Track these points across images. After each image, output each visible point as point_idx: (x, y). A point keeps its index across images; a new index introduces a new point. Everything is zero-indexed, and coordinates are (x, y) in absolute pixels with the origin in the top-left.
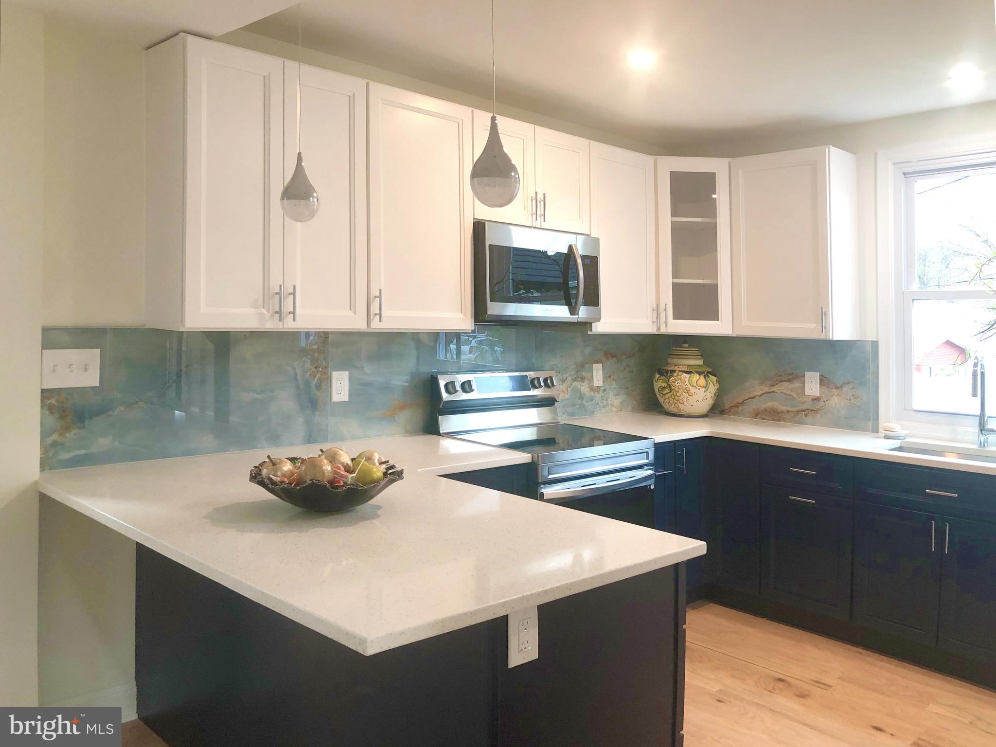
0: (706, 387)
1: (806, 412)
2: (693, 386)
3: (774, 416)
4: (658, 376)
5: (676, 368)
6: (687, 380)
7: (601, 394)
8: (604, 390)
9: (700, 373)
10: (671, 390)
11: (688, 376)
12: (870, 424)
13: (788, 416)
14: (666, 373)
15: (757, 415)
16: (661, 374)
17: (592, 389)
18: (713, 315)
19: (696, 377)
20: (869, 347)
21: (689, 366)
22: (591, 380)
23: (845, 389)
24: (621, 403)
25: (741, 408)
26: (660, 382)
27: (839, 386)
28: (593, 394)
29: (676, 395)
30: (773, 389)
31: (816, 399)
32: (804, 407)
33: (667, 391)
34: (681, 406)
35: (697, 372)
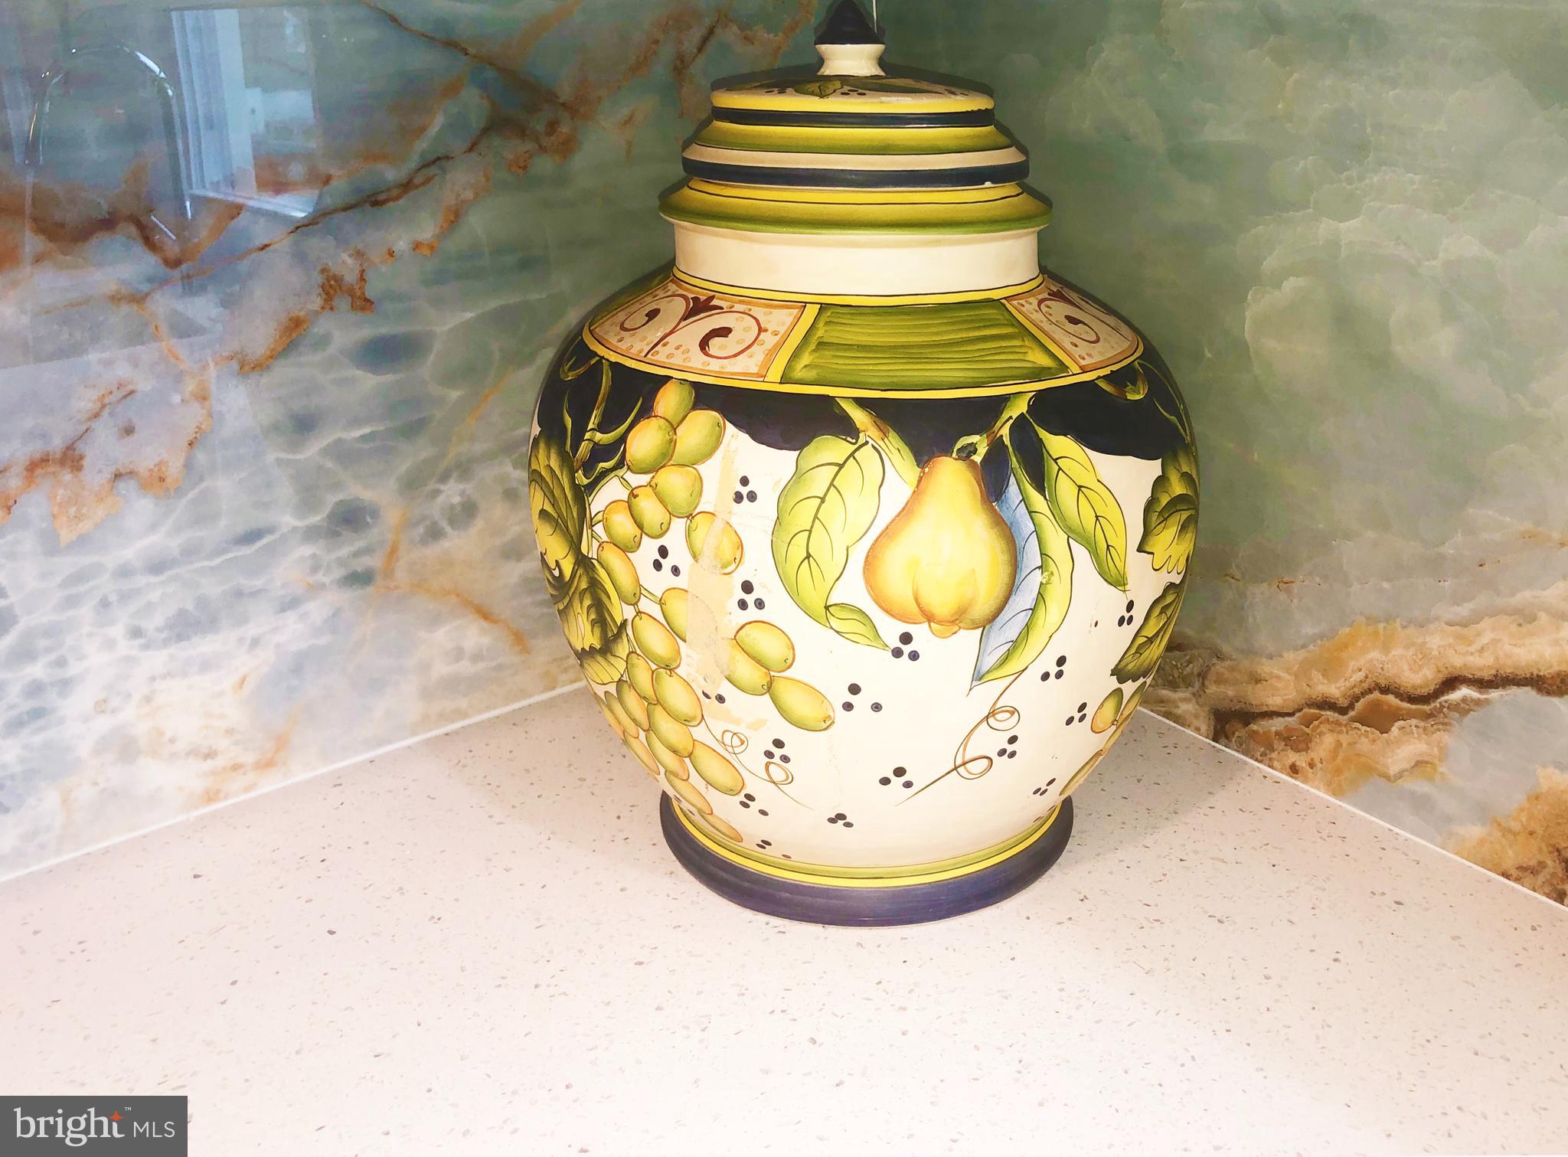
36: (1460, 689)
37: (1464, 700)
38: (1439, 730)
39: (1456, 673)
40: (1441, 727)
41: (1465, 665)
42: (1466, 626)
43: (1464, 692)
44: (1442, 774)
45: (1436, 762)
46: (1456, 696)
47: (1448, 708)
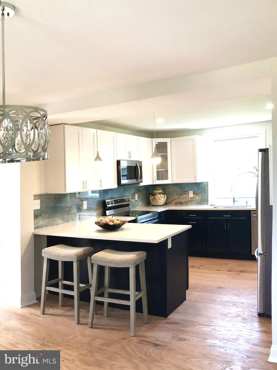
0: (164, 198)
1: (189, 201)
2: (161, 197)
3: (181, 203)
4: (151, 196)
5: (156, 193)
6: (159, 196)
7: (137, 202)
8: (138, 201)
9: (163, 194)
10: (155, 199)
11: (160, 195)
12: (206, 203)
13: (184, 203)
14: (154, 195)
15: (176, 204)
16: (152, 195)
17: (135, 201)
18: (167, 178)
19: (162, 195)
20: (206, 184)
21: (159, 192)
22: (135, 199)
23: (199, 195)
24: (141, 204)
25: (171, 203)
26: (152, 197)
27: (198, 194)
28: (135, 202)
29: (157, 200)
30: (180, 196)
31: (192, 198)
32: (189, 200)
33: (154, 199)
34: (158, 203)
35: (162, 194)
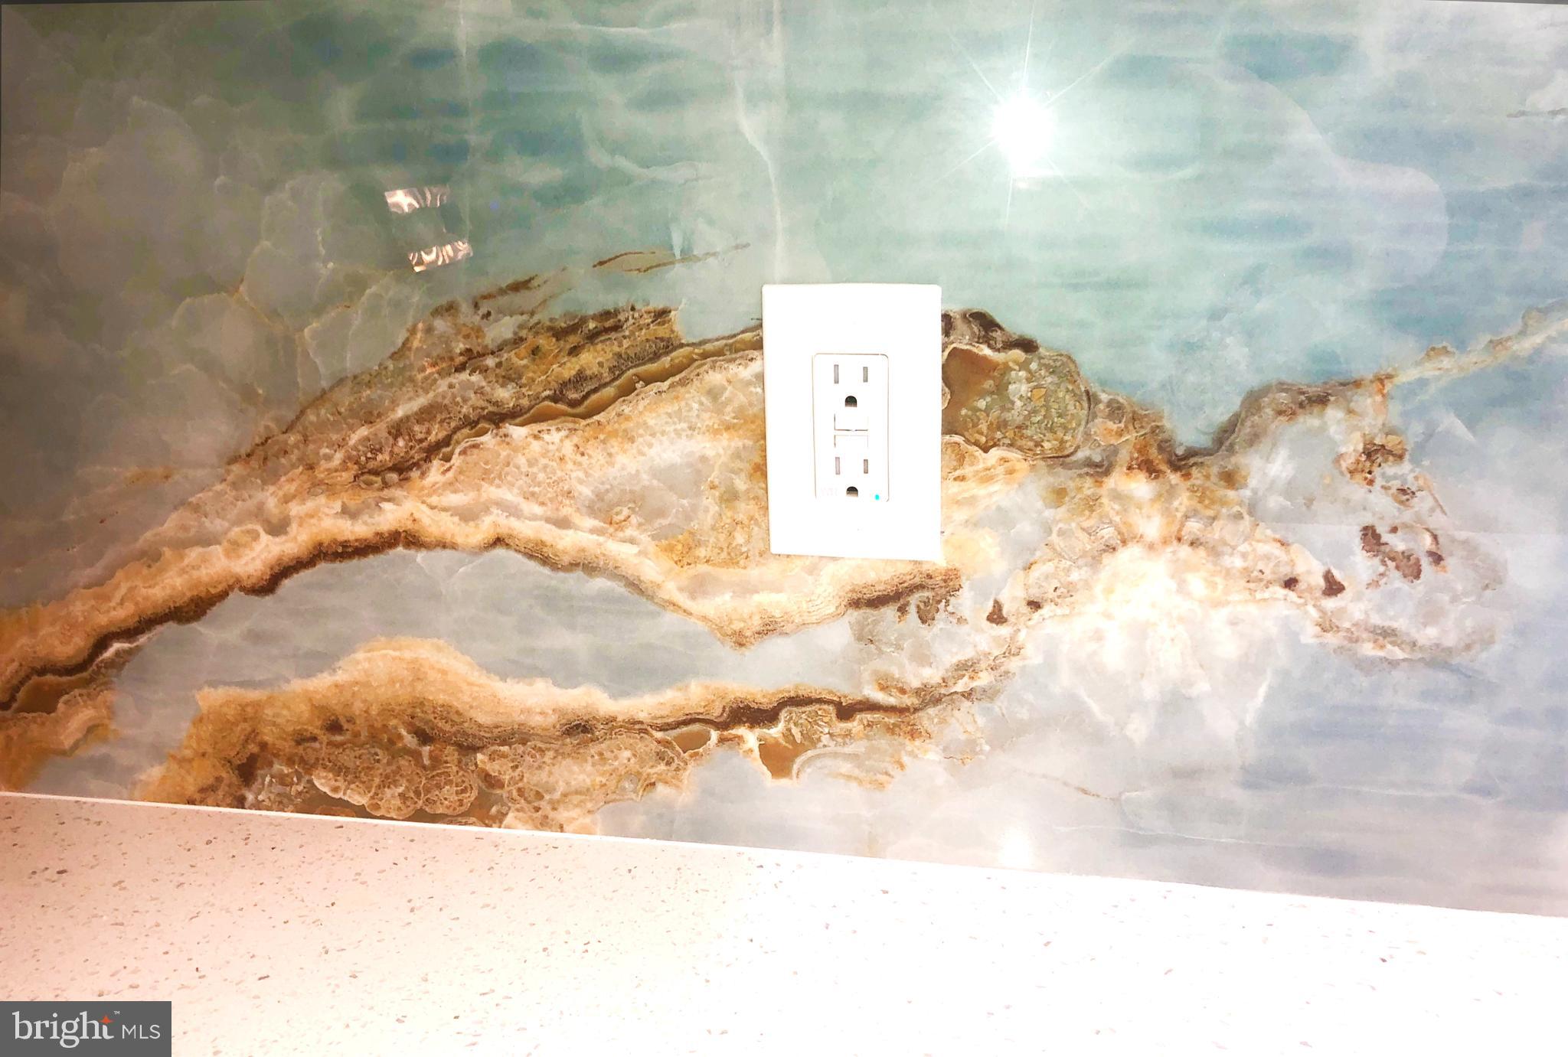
36: (112, 646)
37: (118, 653)
38: (102, 691)
39: (105, 631)
40: (103, 687)
41: (111, 622)
42: (102, 584)
43: (117, 646)
44: (115, 730)
45: (106, 721)
46: (109, 653)
47: (106, 667)
